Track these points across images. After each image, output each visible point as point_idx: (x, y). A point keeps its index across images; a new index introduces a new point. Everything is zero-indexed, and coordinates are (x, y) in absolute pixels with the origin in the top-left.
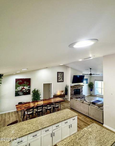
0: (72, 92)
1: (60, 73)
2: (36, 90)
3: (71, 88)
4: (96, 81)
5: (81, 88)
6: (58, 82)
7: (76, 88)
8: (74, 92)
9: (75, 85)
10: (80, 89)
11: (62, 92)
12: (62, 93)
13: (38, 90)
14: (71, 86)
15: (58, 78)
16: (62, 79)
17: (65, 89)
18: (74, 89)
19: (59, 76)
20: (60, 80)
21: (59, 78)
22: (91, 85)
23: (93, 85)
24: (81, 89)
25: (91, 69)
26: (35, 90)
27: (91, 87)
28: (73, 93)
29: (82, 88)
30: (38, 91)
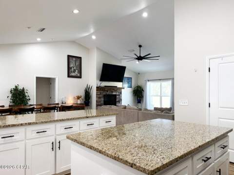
0: (100, 100)
1: (74, 59)
2: (20, 88)
3: (97, 90)
4: (149, 83)
5: (117, 94)
6: (69, 76)
7: (108, 93)
8: (104, 101)
9: (105, 86)
10: (115, 95)
11: (78, 98)
12: (79, 102)
13: (23, 88)
14: (97, 87)
15: (69, 68)
16: (78, 73)
17: (86, 93)
18: (104, 93)
19: (71, 65)
20: (73, 74)
21: (71, 68)
22: (137, 90)
23: (143, 90)
24: (119, 95)
25: (140, 46)
26: (16, 87)
27: (139, 94)
28: (102, 102)
29: (121, 93)
30: (25, 91)
